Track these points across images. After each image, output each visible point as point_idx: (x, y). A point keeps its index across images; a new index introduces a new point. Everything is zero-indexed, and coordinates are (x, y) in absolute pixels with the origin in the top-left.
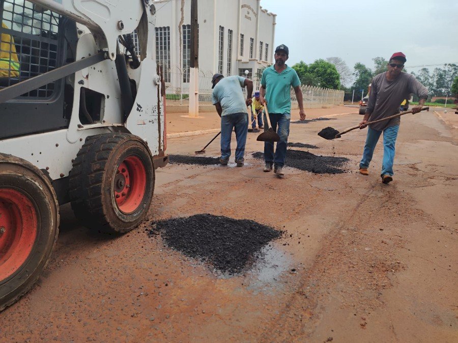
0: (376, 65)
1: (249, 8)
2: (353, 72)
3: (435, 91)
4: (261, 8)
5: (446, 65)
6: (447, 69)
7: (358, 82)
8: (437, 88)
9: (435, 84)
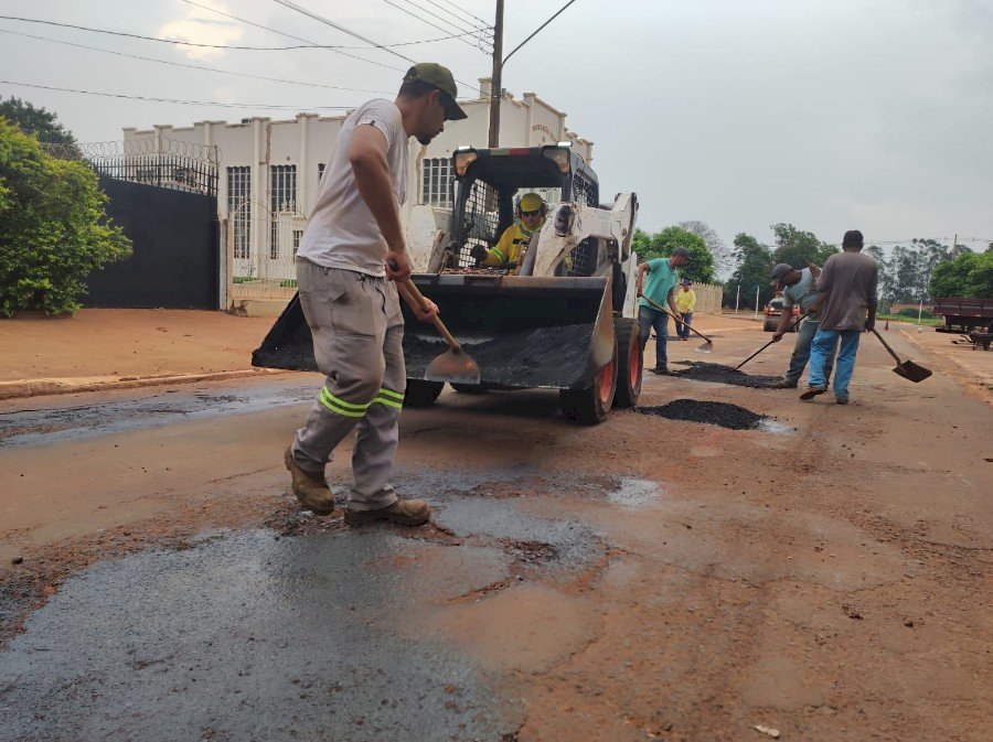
0: (779, 238)
1: (544, 129)
2: (732, 251)
3: (896, 292)
4: (566, 130)
5: (915, 241)
6: (918, 250)
7: (743, 271)
8: (902, 286)
9: (896, 278)
